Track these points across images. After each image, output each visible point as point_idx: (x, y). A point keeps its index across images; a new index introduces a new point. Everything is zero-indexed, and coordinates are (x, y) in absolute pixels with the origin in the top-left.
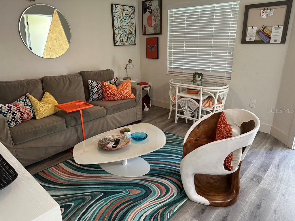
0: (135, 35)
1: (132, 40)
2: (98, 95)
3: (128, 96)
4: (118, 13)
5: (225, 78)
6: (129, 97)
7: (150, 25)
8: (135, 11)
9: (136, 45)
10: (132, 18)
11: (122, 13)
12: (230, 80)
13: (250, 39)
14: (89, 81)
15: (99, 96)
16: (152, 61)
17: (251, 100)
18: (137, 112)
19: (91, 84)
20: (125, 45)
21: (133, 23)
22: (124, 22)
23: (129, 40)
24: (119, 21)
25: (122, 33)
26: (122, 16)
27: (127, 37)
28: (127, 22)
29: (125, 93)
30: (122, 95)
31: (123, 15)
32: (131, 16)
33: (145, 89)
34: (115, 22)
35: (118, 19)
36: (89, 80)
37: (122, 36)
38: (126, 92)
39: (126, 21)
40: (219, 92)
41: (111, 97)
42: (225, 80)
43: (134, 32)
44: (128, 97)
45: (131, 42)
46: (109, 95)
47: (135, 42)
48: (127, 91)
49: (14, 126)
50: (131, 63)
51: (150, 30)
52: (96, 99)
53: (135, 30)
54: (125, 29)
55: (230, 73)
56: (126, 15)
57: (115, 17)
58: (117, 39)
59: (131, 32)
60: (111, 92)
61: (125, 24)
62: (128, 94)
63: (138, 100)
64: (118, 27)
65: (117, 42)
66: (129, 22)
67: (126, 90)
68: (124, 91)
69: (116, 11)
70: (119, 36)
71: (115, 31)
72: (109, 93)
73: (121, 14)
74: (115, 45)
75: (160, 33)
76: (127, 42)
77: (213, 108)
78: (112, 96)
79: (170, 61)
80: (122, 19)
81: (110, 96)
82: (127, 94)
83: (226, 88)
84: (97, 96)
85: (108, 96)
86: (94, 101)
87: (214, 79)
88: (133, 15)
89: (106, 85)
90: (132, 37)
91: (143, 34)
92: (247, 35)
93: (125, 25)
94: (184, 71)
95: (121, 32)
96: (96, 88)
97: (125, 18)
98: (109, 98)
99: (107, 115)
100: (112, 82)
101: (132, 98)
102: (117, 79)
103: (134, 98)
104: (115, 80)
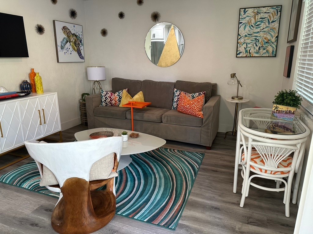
0: (275, 43)
9: (275, 56)
10: (273, 22)
11: (255, 17)
14: (175, 90)
18: (202, 135)
20: (252, 57)
21: (275, 28)
22: (256, 28)
24: (248, 27)
27: (260, 47)
31: (255, 20)
32: (272, 19)
35: (245, 26)
39: (260, 27)
47: (274, 52)
50: (233, 79)
54: (256, 36)
56: (262, 19)
57: (242, 24)
59: (268, 40)
64: (244, 35)
65: (240, 53)
66: (267, 27)
69: (244, 16)
70: (245, 45)
71: (239, 41)
73: (252, 19)
75: (295, 40)
76: (257, 53)
80: (254, 25)
88: (276, 17)
90: (269, 47)
91: (288, 42)
93: (258, 32)
95: (249, 41)
97: (258, 23)
99: (162, 122)
100: (196, 95)
101: (198, 116)
102: (204, 93)
103: (200, 116)
104: (200, 94)
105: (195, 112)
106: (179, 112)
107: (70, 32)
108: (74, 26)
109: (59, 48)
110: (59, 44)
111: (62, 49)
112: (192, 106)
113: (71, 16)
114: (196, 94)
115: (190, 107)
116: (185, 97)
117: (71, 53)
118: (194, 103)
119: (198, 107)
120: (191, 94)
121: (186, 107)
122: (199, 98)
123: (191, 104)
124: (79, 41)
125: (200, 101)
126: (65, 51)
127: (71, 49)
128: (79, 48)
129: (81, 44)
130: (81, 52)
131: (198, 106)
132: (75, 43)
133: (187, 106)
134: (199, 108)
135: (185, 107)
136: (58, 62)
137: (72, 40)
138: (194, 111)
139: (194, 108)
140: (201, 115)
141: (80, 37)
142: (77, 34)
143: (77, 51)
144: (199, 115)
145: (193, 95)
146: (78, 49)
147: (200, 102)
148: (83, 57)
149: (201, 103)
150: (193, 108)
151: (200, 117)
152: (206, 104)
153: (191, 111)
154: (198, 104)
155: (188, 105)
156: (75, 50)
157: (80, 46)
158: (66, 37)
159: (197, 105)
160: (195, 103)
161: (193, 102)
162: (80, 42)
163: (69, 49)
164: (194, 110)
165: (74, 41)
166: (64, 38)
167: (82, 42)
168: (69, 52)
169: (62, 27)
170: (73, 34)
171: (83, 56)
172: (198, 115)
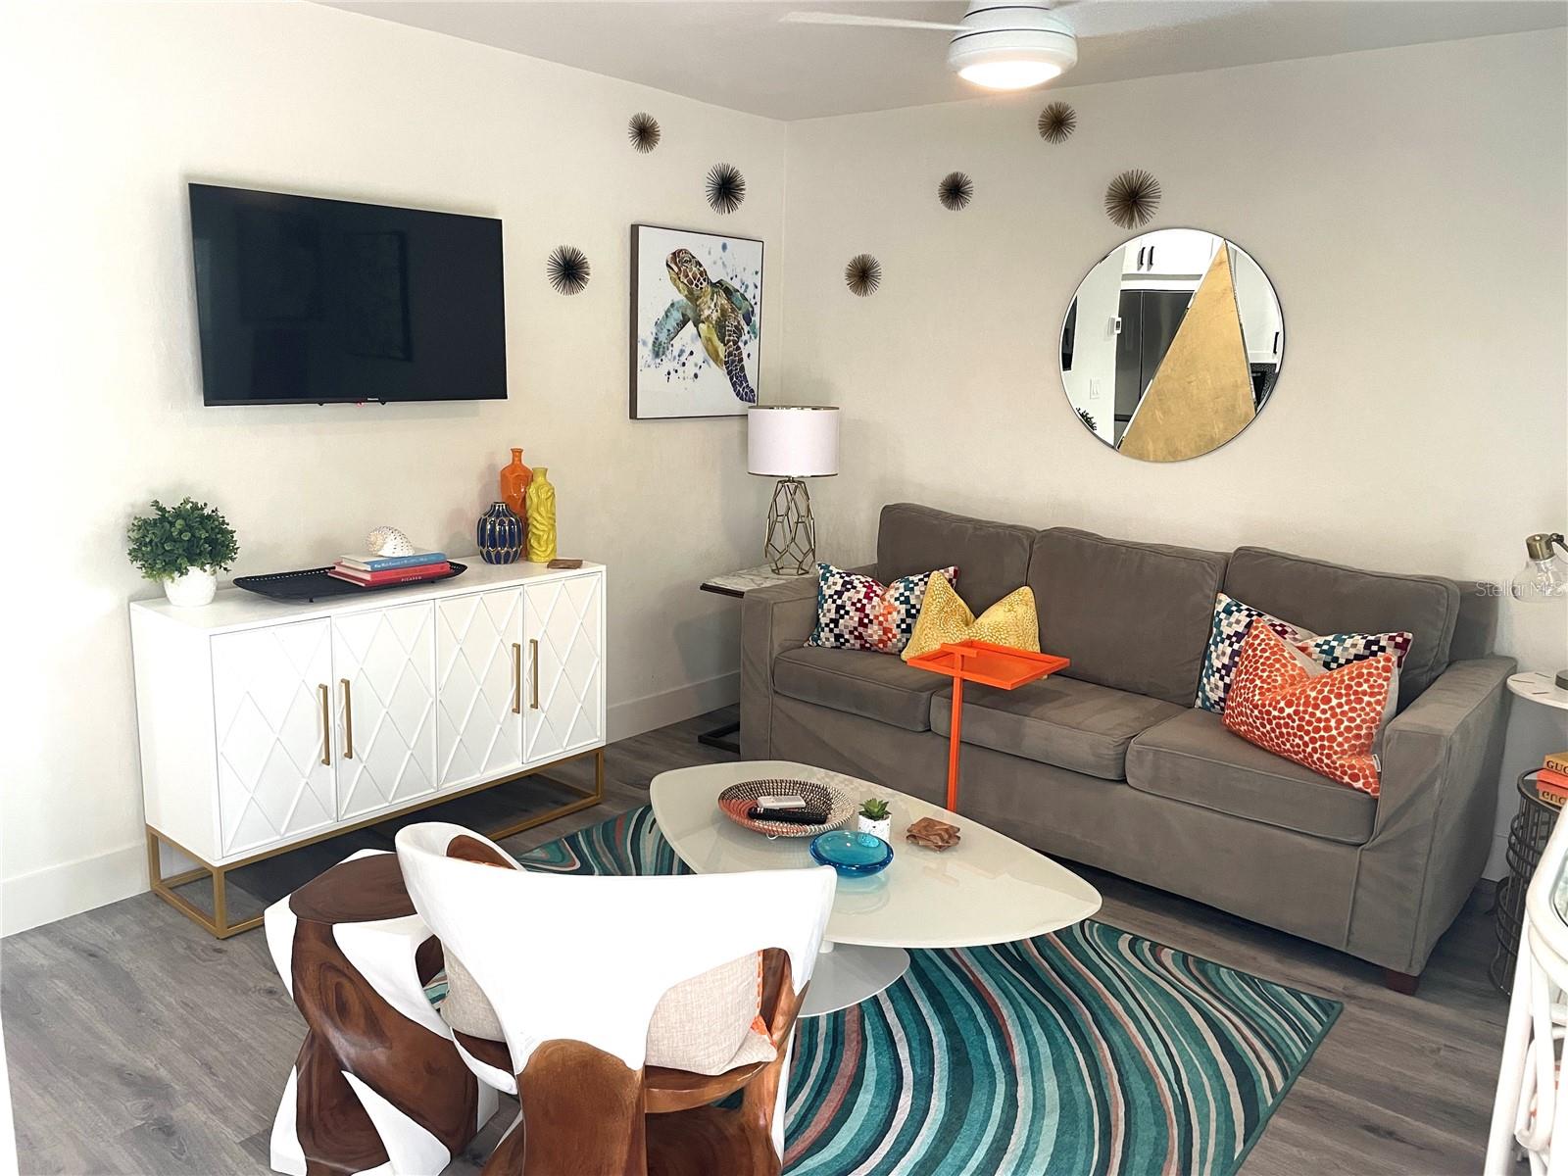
3: (1315, 750)
14: (1220, 601)
18: (1365, 895)
19: (1217, 620)
29: (1300, 728)
36: (1222, 597)
38: (1309, 723)
48: (1319, 720)
62: (1313, 740)
67: (1316, 706)
68: (1296, 712)
82: (1307, 733)
99: (1124, 781)
100: (1345, 649)
101: (1346, 779)
102: (1399, 640)
103: (1359, 785)
104: (1377, 642)
105: (1329, 756)
106: (1236, 734)
107: (703, 273)
108: (724, 247)
109: (644, 352)
110: (646, 332)
111: (657, 355)
112: (1312, 715)
113: (716, 202)
114: (1349, 642)
115: (1302, 719)
116: (1274, 653)
117: (696, 376)
118: (1326, 700)
119: (1348, 729)
120: (1320, 640)
121: (1276, 713)
122: (1360, 675)
123: (1307, 704)
124: (740, 318)
125: (1365, 693)
126: (668, 364)
127: (700, 353)
128: (738, 348)
129: (746, 328)
130: (742, 369)
131: (1352, 720)
132: (720, 327)
133: (1282, 710)
134: (1358, 737)
135: (1268, 713)
136: (633, 415)
137: (707, 313)
138: (1322, 747)
139: (1327, 729)
140: (1365, 777)
141: (749, 296)
142: (735, 284)
143: (726, 363)
144: (1355, 778)
145: (1327, 642)
146: (730, 354)
147: (1366, 699)
148: (752, 391)
149: (1369, 704)
150: (1317, 730)
151: (1359, 790)
152: (1402, 717)
153: (1306, 745)
154: (1353, 710)
155: (1289, 704)
156: (716, 358)
157: (744, 338)
158: (680, 298)
159: (1343, 713)
160: (1334, 702)
161: (1321, 692)
162: (743, 322)
163: (692, 353)
164: (1322, 738)
165: (715, 316)
166: (672, 305)
167: (756, 319)
168: (690, 369)
169: (667, 254)
170: (714, 285)
171: (753, 384)
172: (1344, 773)
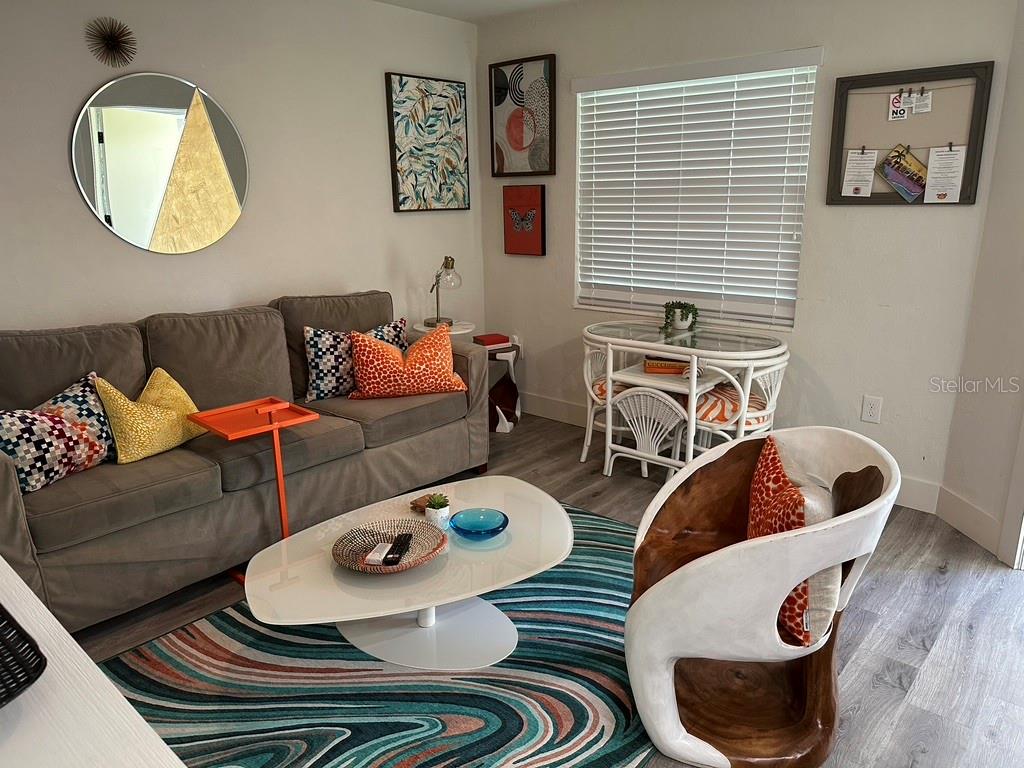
0: (465, 175)
1: (454, 194)
2: (338, 379)
4: (409, 104)
5: (773, 321)
6: (445, 384)
7: (518, 145)
8: (465, 97)
9: (469, 208)
10: (456, 121)
11: (423, 102)
12: (792, 326)
13: (857, 190)
14: (308, 332)
15: (341, 381)
16: (523, 265)
17: (866, 396)
18: (473, 437)
19: (312, 343)
20: (430, 210)
21: (460, 138)
22: (429, 134)
23: (444, 192)
24: (412, 129)
25: (423, 169)
26: (421, 113)
27: (441, 185)
28: (438, 134)
30: (419, 377)
31: (425, 111)
32: (454, 114)
33: (499, 356)
34: (399, 132)
35: (407, 124)
36: (308, 328)
37: (420, 179)
39: (435, 132)
40: (756, 369)
41: (383, 386)
42: (772, 327)
43: (461, 167)
44: (440, 384)
45: (452, 200)
46: (375, 378)
47: (467, 199)
49: (39, 486)
50: (451, 271)
51: (517, 161)
52: (330, 391)
53: (467, 160)
54: (431, 155)
55: (792, 304)
56: (435, 112)
57: (400, 117)
58: (406, 188)
59: (454, 168)
60: (381, 369)
61: (431, 139)
63: (475, 397)
64: (407, 149)
65: (405, 199)
66: (447, 133)
69: (402, 96)
70: (411, 179)
71: (399, 165)
72: (374, 373)
73: (419, 106)
74: (396, 209)
75: (552, 171)
76: (438, 199)
77: (737, 423)
78: (385, 383)
79: (583, 262)
80: (423, 125)
81: (378, 383)
83: (778, 356)
84: (334, 384)
85: (373, 383)
86: (322, 398)
87: (736, 323)
88: (458, 109)
89: (366, 346)
90: (457, 184)
91: (494, 175)
92: (847, 177)
93: (434, 145)
94: (633, 297)
95: (418, 167)
96: (332, 353)
97: (431, 121)
98: (374, 387)
99: (366, 448)
100: (387, 334)
102: (404, 322)
103: (460, 388)
114: (385, 331)
116: (381, 345)
140: (461, 384)
